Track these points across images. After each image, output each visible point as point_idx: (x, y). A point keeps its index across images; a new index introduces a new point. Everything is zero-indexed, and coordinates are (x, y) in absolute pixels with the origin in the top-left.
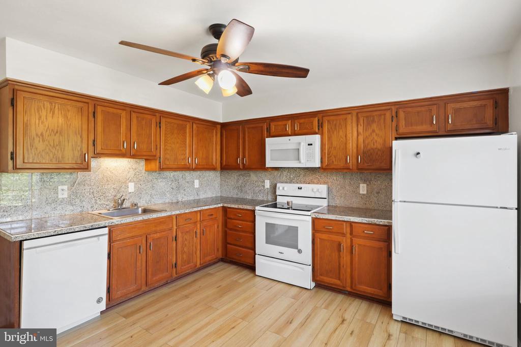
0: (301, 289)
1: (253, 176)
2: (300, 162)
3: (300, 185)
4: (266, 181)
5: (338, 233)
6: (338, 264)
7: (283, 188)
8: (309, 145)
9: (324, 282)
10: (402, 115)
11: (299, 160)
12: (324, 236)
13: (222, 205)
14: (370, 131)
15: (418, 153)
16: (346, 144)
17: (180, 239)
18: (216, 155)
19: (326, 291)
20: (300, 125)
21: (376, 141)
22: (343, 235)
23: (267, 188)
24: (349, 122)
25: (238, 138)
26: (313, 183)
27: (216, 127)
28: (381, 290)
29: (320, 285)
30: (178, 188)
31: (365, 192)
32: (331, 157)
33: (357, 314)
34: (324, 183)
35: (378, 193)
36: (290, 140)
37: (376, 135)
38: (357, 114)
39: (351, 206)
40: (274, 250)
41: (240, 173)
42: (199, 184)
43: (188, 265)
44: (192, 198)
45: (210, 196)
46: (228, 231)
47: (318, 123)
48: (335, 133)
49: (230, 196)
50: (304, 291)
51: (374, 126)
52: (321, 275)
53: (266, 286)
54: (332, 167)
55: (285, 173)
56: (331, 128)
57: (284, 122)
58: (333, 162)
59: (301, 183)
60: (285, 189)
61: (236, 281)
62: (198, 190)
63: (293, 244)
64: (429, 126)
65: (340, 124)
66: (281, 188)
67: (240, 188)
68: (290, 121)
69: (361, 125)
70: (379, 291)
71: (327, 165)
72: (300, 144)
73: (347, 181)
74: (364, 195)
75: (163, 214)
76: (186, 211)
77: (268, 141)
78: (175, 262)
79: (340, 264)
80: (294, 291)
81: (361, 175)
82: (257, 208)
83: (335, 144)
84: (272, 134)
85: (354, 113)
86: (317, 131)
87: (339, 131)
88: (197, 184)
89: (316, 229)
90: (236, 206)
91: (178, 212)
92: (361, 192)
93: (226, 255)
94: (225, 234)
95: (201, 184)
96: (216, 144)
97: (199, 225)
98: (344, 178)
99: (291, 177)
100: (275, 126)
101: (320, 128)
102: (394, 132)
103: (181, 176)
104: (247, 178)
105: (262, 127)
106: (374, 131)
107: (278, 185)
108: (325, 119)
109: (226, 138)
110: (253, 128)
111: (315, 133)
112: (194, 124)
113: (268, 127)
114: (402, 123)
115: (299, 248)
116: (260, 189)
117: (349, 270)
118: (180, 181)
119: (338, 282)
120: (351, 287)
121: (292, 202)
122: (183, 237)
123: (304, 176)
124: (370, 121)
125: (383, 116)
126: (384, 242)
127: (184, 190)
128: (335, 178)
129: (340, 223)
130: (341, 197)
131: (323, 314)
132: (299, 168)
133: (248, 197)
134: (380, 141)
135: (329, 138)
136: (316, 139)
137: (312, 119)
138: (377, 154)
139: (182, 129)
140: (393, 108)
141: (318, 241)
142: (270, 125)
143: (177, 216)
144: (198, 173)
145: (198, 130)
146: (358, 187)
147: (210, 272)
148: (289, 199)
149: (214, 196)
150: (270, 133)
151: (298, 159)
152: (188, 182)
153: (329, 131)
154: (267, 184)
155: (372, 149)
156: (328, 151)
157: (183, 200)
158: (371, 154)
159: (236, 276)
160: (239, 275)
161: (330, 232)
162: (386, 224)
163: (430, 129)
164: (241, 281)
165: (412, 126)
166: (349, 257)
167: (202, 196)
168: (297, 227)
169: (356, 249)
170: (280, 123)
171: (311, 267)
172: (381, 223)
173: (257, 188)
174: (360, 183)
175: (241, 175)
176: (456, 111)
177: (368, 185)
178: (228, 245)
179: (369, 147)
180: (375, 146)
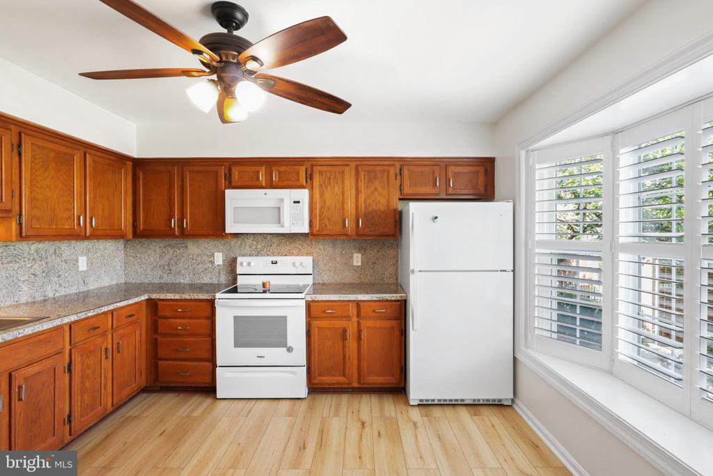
0: (293, 401)
1: (194, 248)
2: (282, 226)
3: (274, 259)
4: (216, 254)
5: (341, 317)
6: (342, 356)
7: (249, 264)
8: (295, 202)
9: (325, 384)
10: (406, 173)
11: (279, 223)
12: (324, 324)
13: (147, 297)
14: (372, 188)
15: (436, 218)
16: (343, 204)
17: (77, 369)
18: (125, 213)
19: (325, 396)
20: (279, 175)
21: (379, 202)
22: (348, 318)
23: (219, 265)
24: (347, 176)
25: (171, 186)
26: (292, 254)
27: (125, 164)
28: (393, 376)
29: (315, 388)
30: (47, 274)
31: (360, 264)
32: (323, 219)
33: (373, 412)
34: (308, 254)
35: (374, 263)
36: (266, 194)
37: (379, 194)
38: (357, 166)
39: (343, 281)
40: (249, 354)
41: (167, 243)
42: (87, 264)
43: (93, 413)
44: (73, 290)
45: (107, 285)
46: (160, 339)
47: (306, 174)
48: (329, 188)
49: (146, 281)
50: (298, 403)
51: (377, 184)
52: (320, 375)
53: (242, 410)
54: (325, 233)
55: (249, 242)
56: (324, 182)
57: (254, 169)
58: (326, 226)
59: (274, 255)
60: (252, 264)
61: (188, 416)
62: (85, 275)
63: (281, 341)
64: (432, 187)
65: (335, 177)
66: (245, 264)
67: (166, 267)
68: (264, 167)
69: (361, 181)
70: (390, 378)
71: (317, 231)
72: (282, 200)
73: (338, 251)
74: (358, 267)
75: (46, 326)
76: (89, 314)
77: (229, 193)
78: (67, 412)
79: (344, 356)
80: (285, 406)
81: (355, 243)
82: (218, 295)
83: (328, 202)
84: (234, 184)
85: (353, 165)
86: (304, 184)
87: (334, 186)
88: (83, 264)
89: (312, 316)
90: (177, 297)
91: (73, 318)
92: (355, 264)
93: (156, 379)
94: (154, 346)
95: (90, 264)
96: (126, 192)
97: (110, 337)
98: (334, 247)
99: (259, 246)
100: (239, 172)
101: (309, 180)
102: (398, 192)
103: (52, 251)
104: (181, 251)
105: (217, 172)
106: (376, 189)
107: (239, 260)
108: (316, 169)
109: (145, 184)
110: (200, 172)
111: (302, 187)
112: (88, 156)
113: (227, 172)
114: (407, 183)
115: (288, 345)
116: (206, 266)
117: (356, 362)
118: (49, 260)
119: (342, 379)
120: (359, 382)
121: (269, 282)
122: (83, 364)
123: (279, 245)
124: (372, 177)
125: (386, 173)
126: (396, 319)
127: (59, 276)
128: (322, 247)
129: (345, 303)
130: (330, 271)
131: (336, 424)
132: (270, 234)
133: (182, 281)
134: (383, 201)
135: (322, 195)
136: (303, 195)
137: (297, 167)
138: (379, 217)
139: (66, 161)
140: (397, 164)
141: (315, 331)
142: (230, 170)
143: (70, 325)
144: (85, 244)
145: (94, 168)
146: (352, 257)
147: (129, 414)
148: (265, 279)
149: (114, 283)
150: (230, 182)
151: (279, 221)
152: (66, 262)
153: (321, 186)
154: (219, 259)
155: (374, 211)
156: (320, 211)
157: (57, 295)
158: (373, 217)
159: (183, 409)
160: (187, 405)
161: (332, 317)
162: (398, 298)
163: (434, 191)
164: (197, 413)
165: (416, 187)
166: (356, 345)
167: (93, 285)
168: (286, 317)
169: (364, 335)
170: (247, 169)
171: (305, 368)
172: (393, 299)
173: (200, 266)
174: (353, 253)
175: (169, 246)
176: (456, 175)
177: (362, 255)
178: (160, 362)
179: (370, 209)
180: (378, 208)
